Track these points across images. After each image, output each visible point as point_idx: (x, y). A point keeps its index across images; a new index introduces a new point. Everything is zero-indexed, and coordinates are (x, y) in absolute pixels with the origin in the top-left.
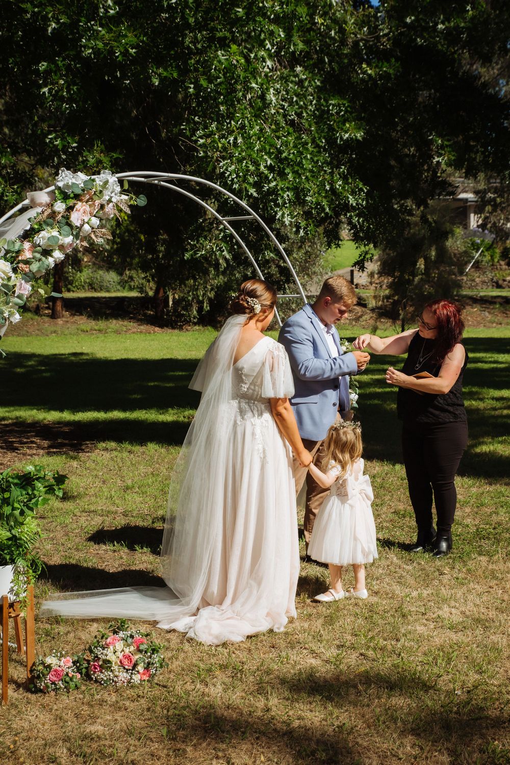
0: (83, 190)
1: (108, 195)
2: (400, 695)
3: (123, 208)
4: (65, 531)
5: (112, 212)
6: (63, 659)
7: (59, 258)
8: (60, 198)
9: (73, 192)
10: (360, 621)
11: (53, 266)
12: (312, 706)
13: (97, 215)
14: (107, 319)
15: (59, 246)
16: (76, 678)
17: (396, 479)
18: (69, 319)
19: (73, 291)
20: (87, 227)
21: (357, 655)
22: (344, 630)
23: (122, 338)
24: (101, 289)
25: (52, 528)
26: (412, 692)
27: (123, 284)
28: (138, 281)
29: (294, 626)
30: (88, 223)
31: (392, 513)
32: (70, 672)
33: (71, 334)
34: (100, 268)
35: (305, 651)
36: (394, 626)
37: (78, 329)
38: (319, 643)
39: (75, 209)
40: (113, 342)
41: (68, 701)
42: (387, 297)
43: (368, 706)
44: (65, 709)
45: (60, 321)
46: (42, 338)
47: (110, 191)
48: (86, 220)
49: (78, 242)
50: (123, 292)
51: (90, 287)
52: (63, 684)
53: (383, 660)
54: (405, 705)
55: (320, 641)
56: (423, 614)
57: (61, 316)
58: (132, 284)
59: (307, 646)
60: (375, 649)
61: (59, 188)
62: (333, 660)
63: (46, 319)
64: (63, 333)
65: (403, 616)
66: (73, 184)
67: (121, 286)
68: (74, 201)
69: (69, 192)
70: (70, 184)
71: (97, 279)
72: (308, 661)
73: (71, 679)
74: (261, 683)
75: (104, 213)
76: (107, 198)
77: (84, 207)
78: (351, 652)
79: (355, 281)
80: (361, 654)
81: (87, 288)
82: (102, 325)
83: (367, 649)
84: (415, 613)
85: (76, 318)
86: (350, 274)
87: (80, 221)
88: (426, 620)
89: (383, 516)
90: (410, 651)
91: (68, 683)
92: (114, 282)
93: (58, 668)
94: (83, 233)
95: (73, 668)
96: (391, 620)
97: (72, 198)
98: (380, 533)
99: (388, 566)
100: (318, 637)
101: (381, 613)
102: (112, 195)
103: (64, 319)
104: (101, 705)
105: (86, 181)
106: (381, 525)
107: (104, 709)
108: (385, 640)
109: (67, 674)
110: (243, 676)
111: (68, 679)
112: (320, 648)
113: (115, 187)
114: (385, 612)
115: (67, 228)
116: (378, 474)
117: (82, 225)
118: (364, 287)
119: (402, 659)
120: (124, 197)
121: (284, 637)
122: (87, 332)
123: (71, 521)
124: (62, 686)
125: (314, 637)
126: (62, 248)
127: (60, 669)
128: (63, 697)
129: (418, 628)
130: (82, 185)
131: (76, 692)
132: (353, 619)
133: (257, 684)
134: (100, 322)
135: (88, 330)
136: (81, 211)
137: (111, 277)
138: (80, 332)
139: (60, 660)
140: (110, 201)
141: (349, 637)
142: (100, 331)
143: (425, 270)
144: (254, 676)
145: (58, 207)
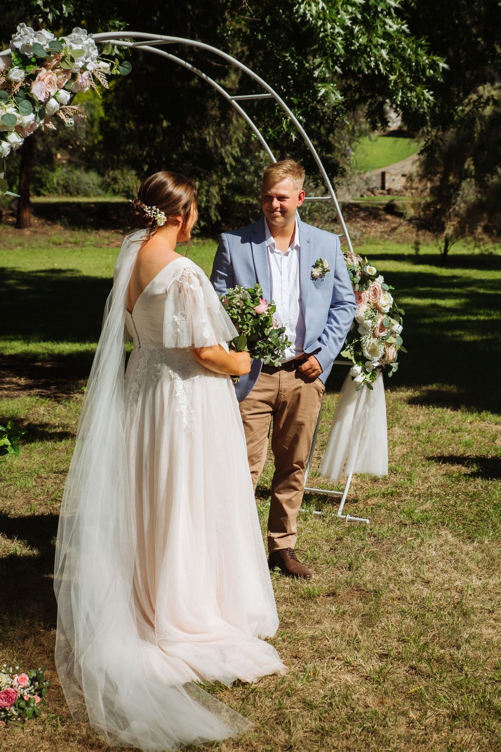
0: (49, 53)
1: (82, 61)
2: (466, 727)
3: (101, 80)
4: (26, 498)
5: (88, 83)
6: (17, 677)
7: (15, 143)
8: (18, 63)
9: (35, 56)
10: (409, 621)
11: (8, 153)
12: (349, 742)
13: (66, 88)
14: (85, 228)
15: (16, 127)
16: (34, 703)
17: (446, 431)
18: (37, 229)
19: (44, 195)
20: (53, 103)
21: (407, 668)
22: (387, 634)
23: (103, 252)
24: (78, 192)
25: (9, 493)
26: (482, 722)
27: (105, 187)
28: (123, 183)
29: (322, 627)
30: (55, 97)
31: (443, 475)
32: (26, 694)
33: (40, 247)
34: (77, 166)
35: (338, 663)
36: (453, 629)
37: (49, 242)
38: (356, 652)
39: (37, 78)
40: (92, 257)
41: (22, 736)
42: (428, 206)
43: (424, 742)
44: (19, 747)
45: (27, 232)
46: (3, 252)
47: (85, 55)
48: (52, 94)
49: (42, 122)
50: (105, 197)
51: (64, 190)
52: (16, 711)
53: (441, 677)
54: (473, 742)
55: (358, 650)
56: (490, 612)
57: (28, 224)
58: (116, 187)
59: (339, 655)
60: (429, 661)
61: (16, 50)
62: (375, 676)
63: (10, 229)
64: (30, 245)
65: (465, 614)
66: (35, 44)
67: (103, 189)
68: (37, 68)
69: (30, 55)
70: (31, 44)
71: (73, 180)
72: (342, 677)
73: (27, 704)
74: (281, 708)
75: (76, 85)
76: (81, 64)
77: (49, 76)
78: (398, 665)
79: (387, 186)
80: (412, 668)
81: (60, 191)
82: (78, 236)
83: (420, 661)
84: (480, 611)
85: (47, 227)
86: (380, 177)
87: (44, 94)
88: (494, 619)
89: (433, 480)
90: (475, 663)
91: (23, 709)
92: (94, 184)
93: (10, 689)
94: (48, 110)
95: (30, 688)
96: (448, 619)
97: (34, 64)
98: (429, 502)
99: (441, 546)
100: (354, 643)
101: (434, 610)
102: (87, 61)
103: (32, 229)
104: (67, 741)
105: (53, 42)
106: (430, 491)
107: (71, 747)
108: (442, 647)
109: (22, 698)
110: (257, 698)
111: (22, 704)
112: (358, 659)
113: (90, 50)
114: (441, 609)
115: (26, 103)
116: (423, 424)
117: (47, 100)
118: (399, 193)
119: (466, 675)
120: (103, 64)
121: (309, 644)
122: (60, 244)
123: (34, 484)
124: (15, 713)
125: (348, 644)
126: (19, 129)
127: (13, 690)
128: (16, 729)
129: (484, 631)
130: (47, 46)
131: (33, 722)
132: (399, 617)
133: (275, 710)
134: (77, 233)
135: (62, 242)
136: (46, 80)
137: (92, 178)
138: (51, 245)
139: (13, 678)
140: (84, 69)
141: (395, 644)
142: (76, 243)
143: (475, 172)
144: (271, 698)
145: (15, 75)
